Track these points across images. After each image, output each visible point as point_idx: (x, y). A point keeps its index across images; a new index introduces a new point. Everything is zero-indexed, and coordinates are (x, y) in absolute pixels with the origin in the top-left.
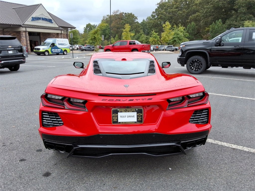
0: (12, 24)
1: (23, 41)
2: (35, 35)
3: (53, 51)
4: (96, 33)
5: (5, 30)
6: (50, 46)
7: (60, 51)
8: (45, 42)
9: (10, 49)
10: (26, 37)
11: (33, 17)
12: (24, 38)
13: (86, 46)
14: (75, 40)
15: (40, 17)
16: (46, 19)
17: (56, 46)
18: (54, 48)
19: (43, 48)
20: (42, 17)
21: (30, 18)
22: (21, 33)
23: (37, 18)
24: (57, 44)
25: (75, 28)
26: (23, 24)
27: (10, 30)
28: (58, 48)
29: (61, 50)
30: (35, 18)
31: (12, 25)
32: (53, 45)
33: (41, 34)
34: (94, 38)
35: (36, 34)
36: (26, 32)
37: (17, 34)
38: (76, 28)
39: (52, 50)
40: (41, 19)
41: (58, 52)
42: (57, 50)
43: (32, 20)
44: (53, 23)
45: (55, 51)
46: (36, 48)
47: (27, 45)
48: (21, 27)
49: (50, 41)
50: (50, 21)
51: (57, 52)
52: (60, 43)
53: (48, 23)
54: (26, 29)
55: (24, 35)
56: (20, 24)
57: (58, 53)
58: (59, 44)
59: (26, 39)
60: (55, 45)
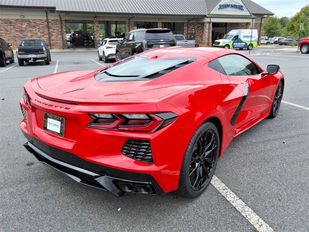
0: (197, 14)
1: (205, 34)
2: (222, 27)
3: (234, 46)
4: (296, 20)
5: (189, 22)
6: (233, 39)
7: (244, 45)
8: (228, 34)
9: (162, 43)
10: (209, 29)
11: (220, 5)
12: (207, 31)
13: (288, 38)
14: (272, 31)
15: (229, 4)
16: (236, 5)
17: (240, 39)
18: (237, 42)
19: (223, 42)
20: (231, 4)
21: (218, 6)
22: (205, 25)
23: (226, 5)
24: (241, 37)
25: (272, 15)
26: (209, 14)
27: (195, 22)
28: (242, 42)
29: (246, 44)
30: (223, 5)
31: (196, 16)
32: (236, 38)
33: (228, 25)
34: (291, 27)
35: (224, 25)
36: (209, 23)
37: (202, 26)
38: (274, 14)
39: (234, 44)
40: (230, 6)
41: (241, 46)
42: (240, 44)
43: (219, 9)
44: (244, 10)
45: (237, 45)
46: (216, 42)
47: (208, 39)
48: (206, 18)
49: (233, 33)
50: (240, 8)
51: (239, 46)
52: (246, 35)
53: (238, 10)
54: (210, 20)
55: (207, 27)
56: (205, 14)
57: (242, 48)
58: (244, 37)
59: (209, 31)
60: (239, 37)
